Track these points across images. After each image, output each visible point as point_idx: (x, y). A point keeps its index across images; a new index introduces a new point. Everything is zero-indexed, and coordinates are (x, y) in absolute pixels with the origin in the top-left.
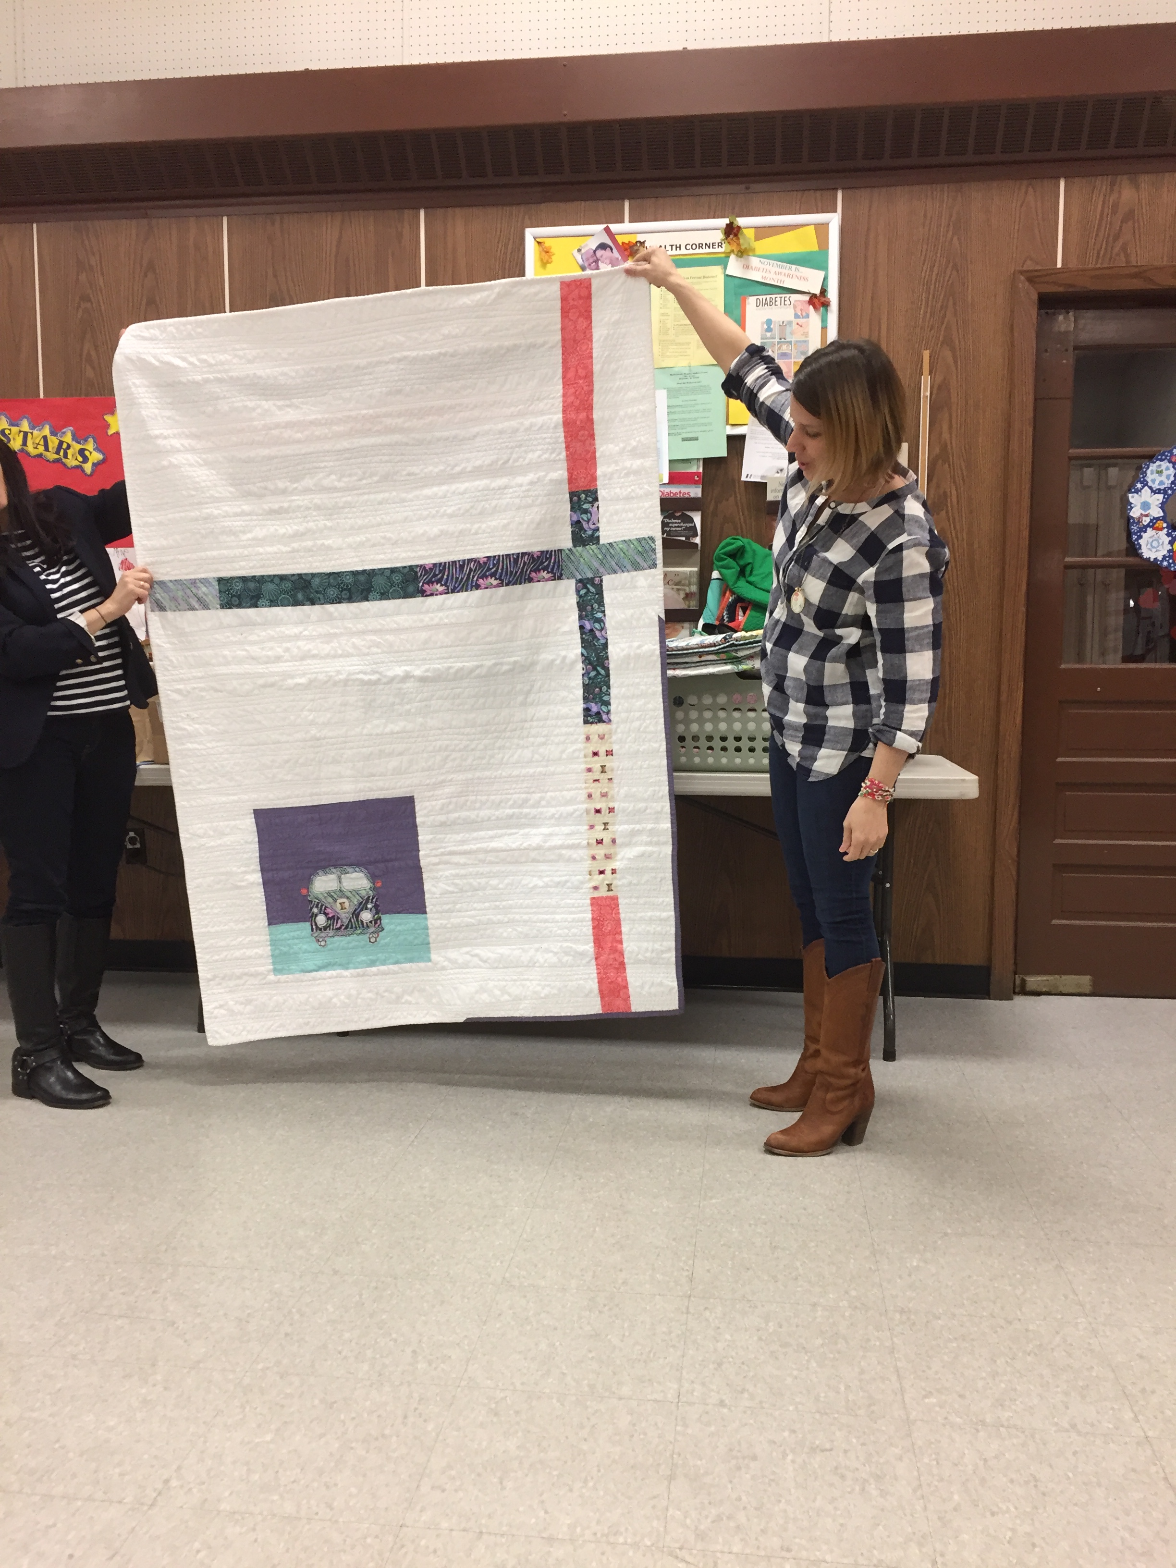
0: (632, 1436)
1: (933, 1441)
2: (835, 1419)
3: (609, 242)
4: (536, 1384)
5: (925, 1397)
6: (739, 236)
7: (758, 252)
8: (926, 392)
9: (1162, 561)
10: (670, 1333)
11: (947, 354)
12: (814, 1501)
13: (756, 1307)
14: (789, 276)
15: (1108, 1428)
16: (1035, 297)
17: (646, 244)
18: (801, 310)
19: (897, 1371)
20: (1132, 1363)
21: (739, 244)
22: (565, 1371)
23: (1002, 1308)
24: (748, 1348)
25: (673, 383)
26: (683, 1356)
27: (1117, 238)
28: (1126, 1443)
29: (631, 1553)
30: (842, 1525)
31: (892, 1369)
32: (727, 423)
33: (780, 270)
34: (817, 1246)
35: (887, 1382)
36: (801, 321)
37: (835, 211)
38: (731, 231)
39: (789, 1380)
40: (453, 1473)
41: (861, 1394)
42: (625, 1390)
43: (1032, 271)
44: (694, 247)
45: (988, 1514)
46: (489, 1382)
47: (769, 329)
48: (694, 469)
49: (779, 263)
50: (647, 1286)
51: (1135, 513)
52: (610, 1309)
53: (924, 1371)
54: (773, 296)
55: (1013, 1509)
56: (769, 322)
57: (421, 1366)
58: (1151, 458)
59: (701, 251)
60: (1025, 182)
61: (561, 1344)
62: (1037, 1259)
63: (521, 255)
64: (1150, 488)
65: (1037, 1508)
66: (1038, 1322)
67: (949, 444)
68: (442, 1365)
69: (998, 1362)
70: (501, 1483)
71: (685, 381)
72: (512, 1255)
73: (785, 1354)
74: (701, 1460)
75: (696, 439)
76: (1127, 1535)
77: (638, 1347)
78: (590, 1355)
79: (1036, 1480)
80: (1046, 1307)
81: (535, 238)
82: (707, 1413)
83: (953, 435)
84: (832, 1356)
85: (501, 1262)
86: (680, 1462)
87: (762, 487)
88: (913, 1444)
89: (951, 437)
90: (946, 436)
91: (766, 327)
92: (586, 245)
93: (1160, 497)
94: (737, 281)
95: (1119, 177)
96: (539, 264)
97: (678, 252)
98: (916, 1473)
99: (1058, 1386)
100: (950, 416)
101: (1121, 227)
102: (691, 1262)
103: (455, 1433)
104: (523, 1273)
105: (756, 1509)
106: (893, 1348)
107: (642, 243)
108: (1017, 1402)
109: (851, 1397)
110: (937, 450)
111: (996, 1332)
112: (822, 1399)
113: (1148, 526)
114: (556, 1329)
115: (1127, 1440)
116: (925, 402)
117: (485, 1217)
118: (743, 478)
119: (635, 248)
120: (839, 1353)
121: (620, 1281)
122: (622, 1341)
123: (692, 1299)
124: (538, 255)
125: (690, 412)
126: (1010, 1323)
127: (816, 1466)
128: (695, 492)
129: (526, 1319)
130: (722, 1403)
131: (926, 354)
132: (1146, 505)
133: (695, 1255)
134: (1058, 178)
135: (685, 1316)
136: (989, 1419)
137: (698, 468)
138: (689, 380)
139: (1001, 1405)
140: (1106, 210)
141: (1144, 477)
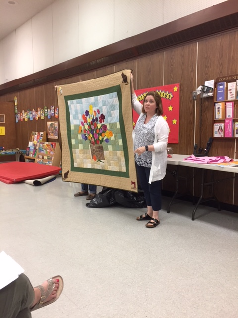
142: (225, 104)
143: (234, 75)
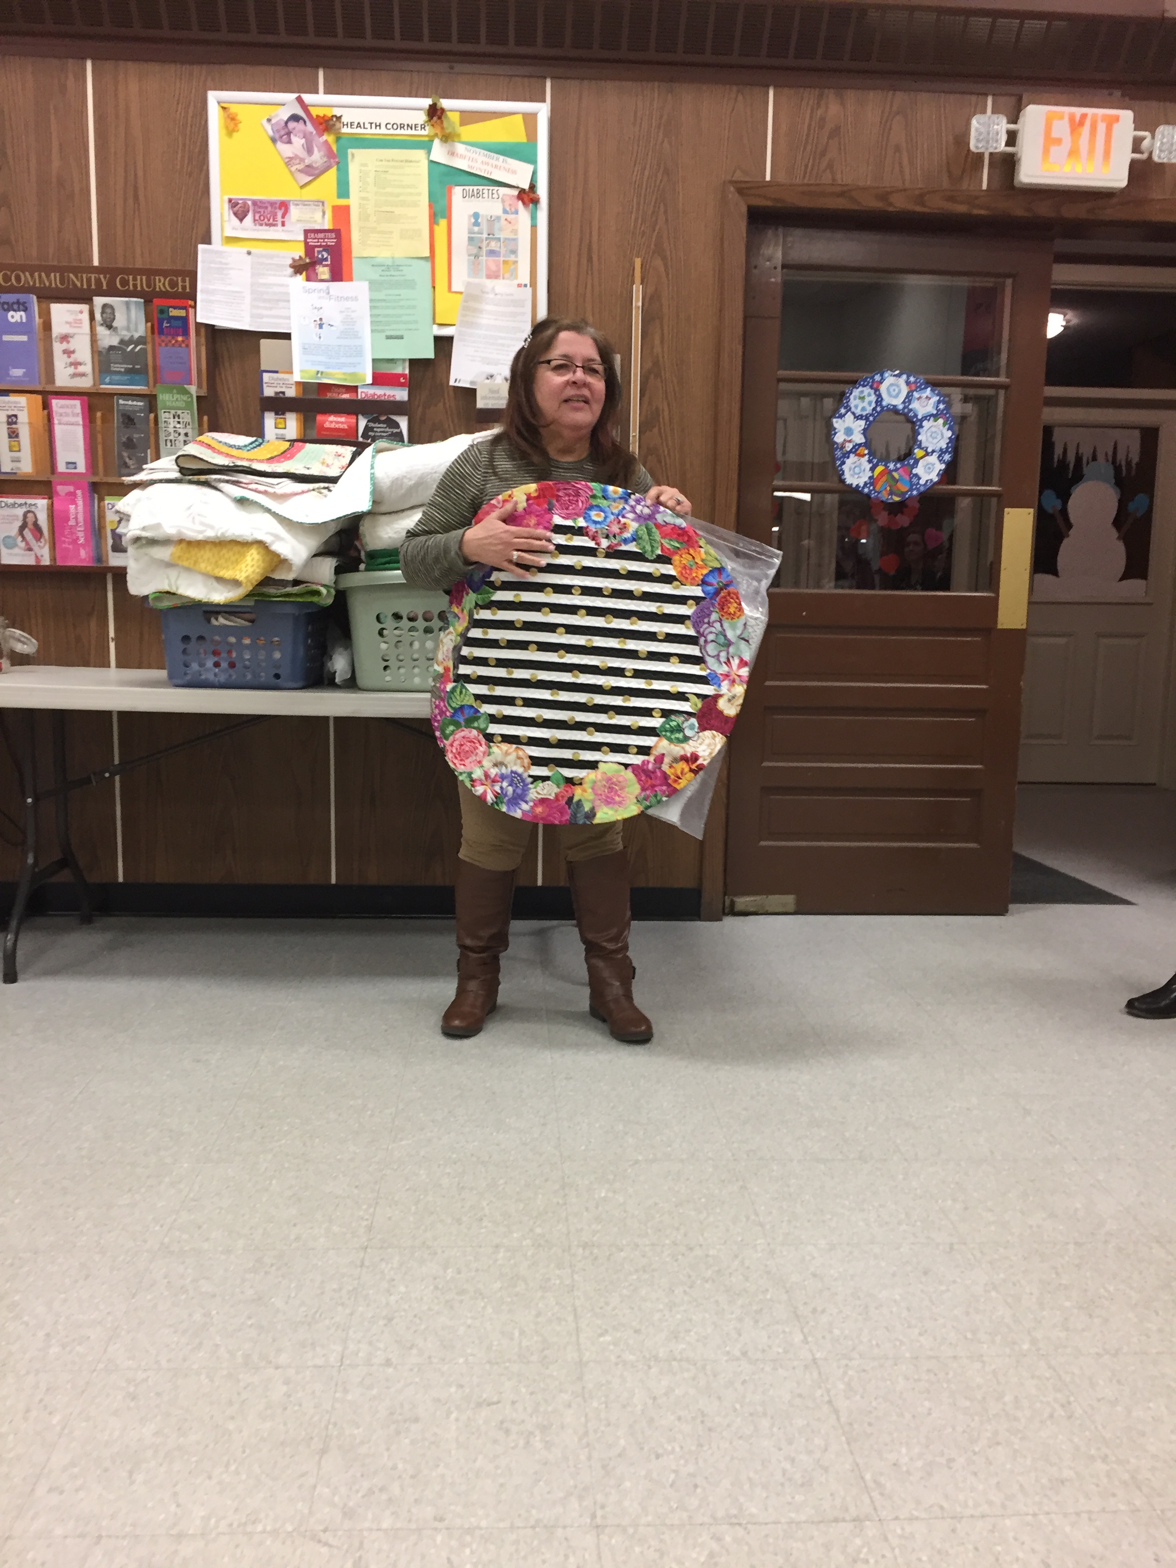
0: (285, 1409)
1: (604, 1382)
2: (506, 1368)
3: (301, 113)
4: (185, 1360)
5: (601, 1335)
6: (443, 118)
7: (464, 138)
8: (637, 302)
9: (863, 488)
10: (340, 1289)
11: (658, 262)
12: (475, 1461)
13: (436, 1253)
14: (496, 166)
15: (778, 1353)
16: (744, 209)
17: (344, 120)
18: (510, 205)
19: (575, 1310)
20: (806, 1283)
21: (443, 128)
22: (219, 1343)
23: (685, 1235)
24: (422, 1299)
25: (375, 275)
26: (352, 1314)
27: (823, 154)
28: (794, 1368)
29: (268, 1543)
30: (502, 1485)
31: (569, 1309)
32: (434, 323)
33: (485, 159)
34: (506, 1183)
35: (564, 1323)
36: (511, 217)
37: (543, 100)
38: (434, 112)
39: (462, 1330)
40: (76, 1470)
41: (535, 1338)
42: (283, 1359)
43: (741, 182)
44: (395, 127)
45: (653, 1457)
46: (131, 1362)
47: (476, 224)
48: (399, 370)
49: (486, 152)
50: (322, 1240)
51: (839, 438)
52: (278, 1269)
53: (601, 1308)
54: (481, 188)
55: (678, 1449)
56: (476, 215)
57: (54, 1350)
58: (854, 383)
59: (402, 132)
60: (735, 88)
61: (218, 1313)
62: (723, 1181)
63: (203, 123)
64: (853, 413)
65: (701, 1446)
66: (718, 1247)
67: (661, 359)
68: (79, 1349)
69: (676, 1292)
70: (130, 1476)
71: (388, 273)
72: (174, 1217)
73: (461, 1302)
74: (358, 1427)
75: (401, 337)
76: (788, 1466)
77: (303, 1309)
78: (250, 1323)
79: (703, 1414)
80: (728, 1230)
81: (219, 103)
82: (371, 1374)
83: (666, 349)
84: (509, 1300)
85: (162, 1226)
86: (335, 1433)
87: (470, 393)
88: (583, 1388)
89: (663, 352)
90: (658, 349)
91: (473, 220)
92: (277, 115)
93: (862, 423)
94: (442, 168)
95: (826, 91)
96: (224, 132)
97: (378, 131)
98: (583, 1419)
99: (732, 1313)
100: (662, 330)
101: (828, 142)
102: (372, 1210)
103: (84, 1424)
104: (185, 1236)
105: (413, 1477)
106: (573, 1286)
107: (339, 118)
108: (692, 1333)
109: (525, 1343)
110: (649, 365)
111: (676, 1260)
112: (494, 1348)
113: (850, 452)
114: (214, 1296)
115: (796, 1363)
116: (637, 313)
117: (148, 1177)
118: (452, 383)
119: (331, 123)
120: (517, 1295)
121: (292, 1237)
122: (287, 1303)
123: (369, 1250)
124: (223, 121)
125: (394, 308)
126: (691, 1249)
127: (481, 1422)
128: (401, 395)
129: (182, 1288)
130: (388, 1363)
131: (638, 262)
132: (849, 431)
133: (377, 1203)
134: (768, 86)
135: (359, 1269)
136: (662, 1354)
137: (404, 369)
138: (392, 273)
139: (676, 1337)
140: (813, 124)
141: (847, 402)
142: (46, 406)
143: (76, 271)
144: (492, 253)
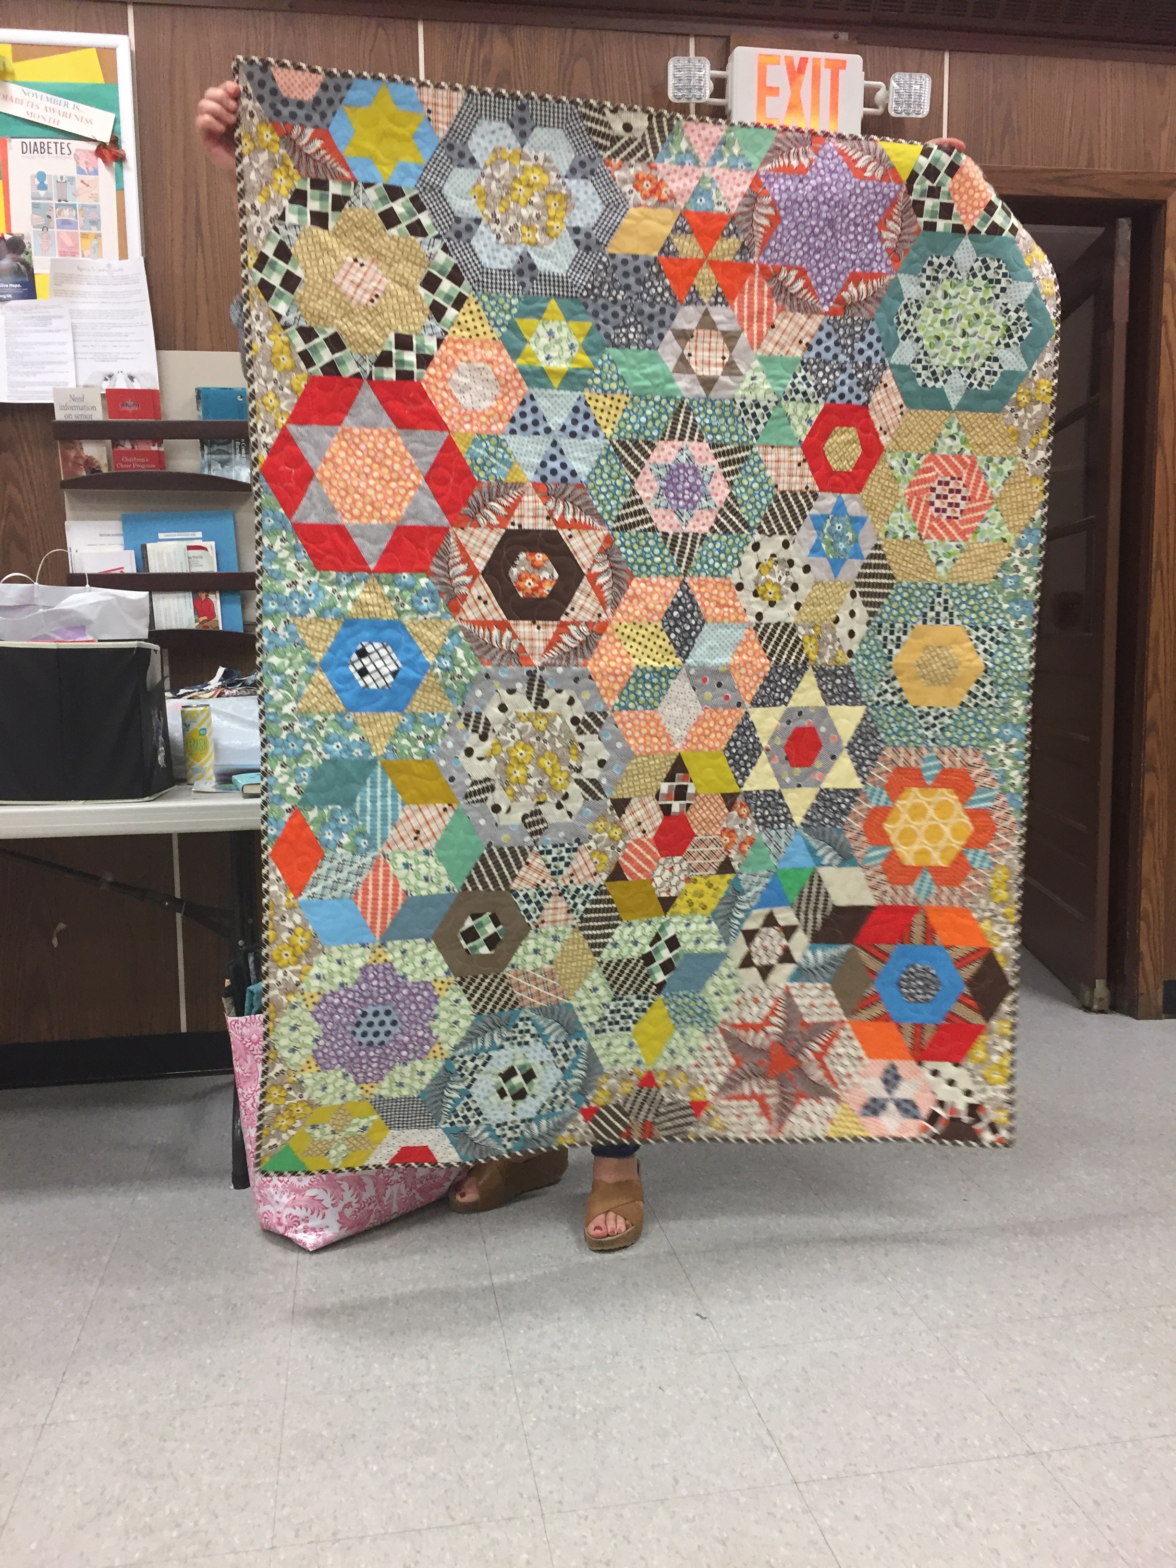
7: (20, 77)
14: (67, 114)
18: (86, 163)
33: (50, 105)
36: (87, 178)
37: (124, 32)
47: (42, 186)
49: (50, 96)
54: (45, 141)
60: (374, 21)
91: (37, 182)
95: (489, 28)
134: (416, 20)
144: (65, 223)
